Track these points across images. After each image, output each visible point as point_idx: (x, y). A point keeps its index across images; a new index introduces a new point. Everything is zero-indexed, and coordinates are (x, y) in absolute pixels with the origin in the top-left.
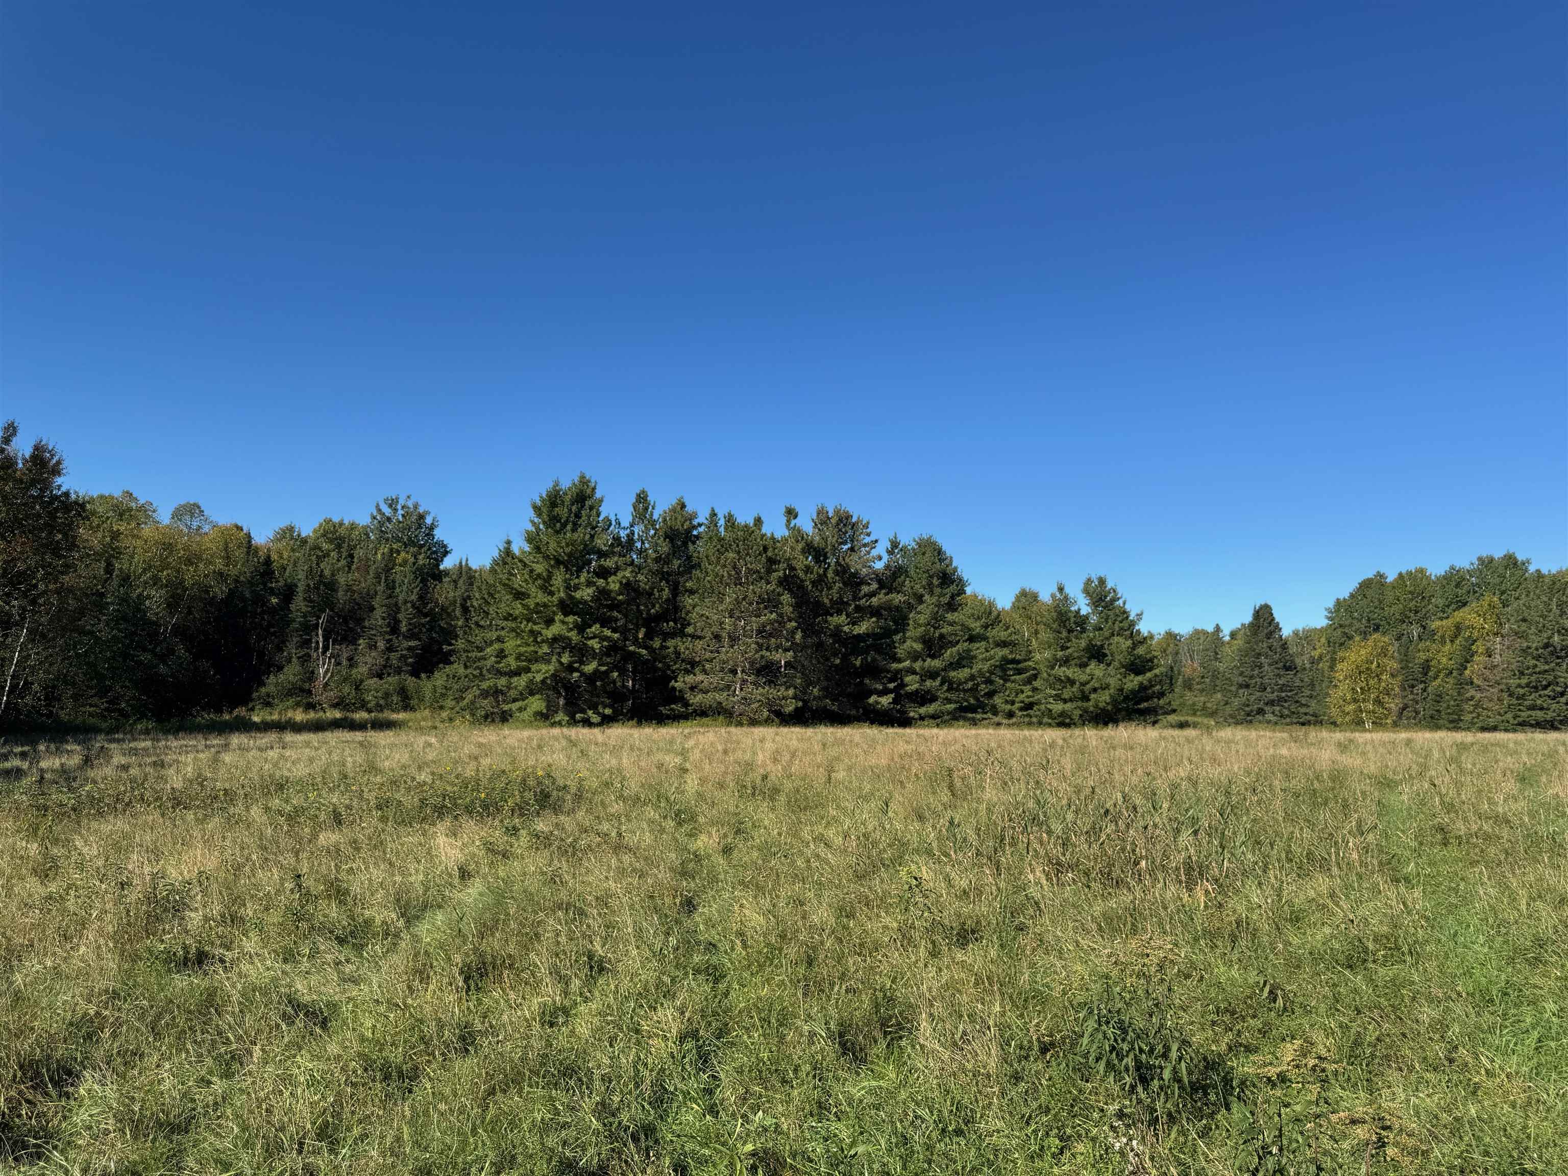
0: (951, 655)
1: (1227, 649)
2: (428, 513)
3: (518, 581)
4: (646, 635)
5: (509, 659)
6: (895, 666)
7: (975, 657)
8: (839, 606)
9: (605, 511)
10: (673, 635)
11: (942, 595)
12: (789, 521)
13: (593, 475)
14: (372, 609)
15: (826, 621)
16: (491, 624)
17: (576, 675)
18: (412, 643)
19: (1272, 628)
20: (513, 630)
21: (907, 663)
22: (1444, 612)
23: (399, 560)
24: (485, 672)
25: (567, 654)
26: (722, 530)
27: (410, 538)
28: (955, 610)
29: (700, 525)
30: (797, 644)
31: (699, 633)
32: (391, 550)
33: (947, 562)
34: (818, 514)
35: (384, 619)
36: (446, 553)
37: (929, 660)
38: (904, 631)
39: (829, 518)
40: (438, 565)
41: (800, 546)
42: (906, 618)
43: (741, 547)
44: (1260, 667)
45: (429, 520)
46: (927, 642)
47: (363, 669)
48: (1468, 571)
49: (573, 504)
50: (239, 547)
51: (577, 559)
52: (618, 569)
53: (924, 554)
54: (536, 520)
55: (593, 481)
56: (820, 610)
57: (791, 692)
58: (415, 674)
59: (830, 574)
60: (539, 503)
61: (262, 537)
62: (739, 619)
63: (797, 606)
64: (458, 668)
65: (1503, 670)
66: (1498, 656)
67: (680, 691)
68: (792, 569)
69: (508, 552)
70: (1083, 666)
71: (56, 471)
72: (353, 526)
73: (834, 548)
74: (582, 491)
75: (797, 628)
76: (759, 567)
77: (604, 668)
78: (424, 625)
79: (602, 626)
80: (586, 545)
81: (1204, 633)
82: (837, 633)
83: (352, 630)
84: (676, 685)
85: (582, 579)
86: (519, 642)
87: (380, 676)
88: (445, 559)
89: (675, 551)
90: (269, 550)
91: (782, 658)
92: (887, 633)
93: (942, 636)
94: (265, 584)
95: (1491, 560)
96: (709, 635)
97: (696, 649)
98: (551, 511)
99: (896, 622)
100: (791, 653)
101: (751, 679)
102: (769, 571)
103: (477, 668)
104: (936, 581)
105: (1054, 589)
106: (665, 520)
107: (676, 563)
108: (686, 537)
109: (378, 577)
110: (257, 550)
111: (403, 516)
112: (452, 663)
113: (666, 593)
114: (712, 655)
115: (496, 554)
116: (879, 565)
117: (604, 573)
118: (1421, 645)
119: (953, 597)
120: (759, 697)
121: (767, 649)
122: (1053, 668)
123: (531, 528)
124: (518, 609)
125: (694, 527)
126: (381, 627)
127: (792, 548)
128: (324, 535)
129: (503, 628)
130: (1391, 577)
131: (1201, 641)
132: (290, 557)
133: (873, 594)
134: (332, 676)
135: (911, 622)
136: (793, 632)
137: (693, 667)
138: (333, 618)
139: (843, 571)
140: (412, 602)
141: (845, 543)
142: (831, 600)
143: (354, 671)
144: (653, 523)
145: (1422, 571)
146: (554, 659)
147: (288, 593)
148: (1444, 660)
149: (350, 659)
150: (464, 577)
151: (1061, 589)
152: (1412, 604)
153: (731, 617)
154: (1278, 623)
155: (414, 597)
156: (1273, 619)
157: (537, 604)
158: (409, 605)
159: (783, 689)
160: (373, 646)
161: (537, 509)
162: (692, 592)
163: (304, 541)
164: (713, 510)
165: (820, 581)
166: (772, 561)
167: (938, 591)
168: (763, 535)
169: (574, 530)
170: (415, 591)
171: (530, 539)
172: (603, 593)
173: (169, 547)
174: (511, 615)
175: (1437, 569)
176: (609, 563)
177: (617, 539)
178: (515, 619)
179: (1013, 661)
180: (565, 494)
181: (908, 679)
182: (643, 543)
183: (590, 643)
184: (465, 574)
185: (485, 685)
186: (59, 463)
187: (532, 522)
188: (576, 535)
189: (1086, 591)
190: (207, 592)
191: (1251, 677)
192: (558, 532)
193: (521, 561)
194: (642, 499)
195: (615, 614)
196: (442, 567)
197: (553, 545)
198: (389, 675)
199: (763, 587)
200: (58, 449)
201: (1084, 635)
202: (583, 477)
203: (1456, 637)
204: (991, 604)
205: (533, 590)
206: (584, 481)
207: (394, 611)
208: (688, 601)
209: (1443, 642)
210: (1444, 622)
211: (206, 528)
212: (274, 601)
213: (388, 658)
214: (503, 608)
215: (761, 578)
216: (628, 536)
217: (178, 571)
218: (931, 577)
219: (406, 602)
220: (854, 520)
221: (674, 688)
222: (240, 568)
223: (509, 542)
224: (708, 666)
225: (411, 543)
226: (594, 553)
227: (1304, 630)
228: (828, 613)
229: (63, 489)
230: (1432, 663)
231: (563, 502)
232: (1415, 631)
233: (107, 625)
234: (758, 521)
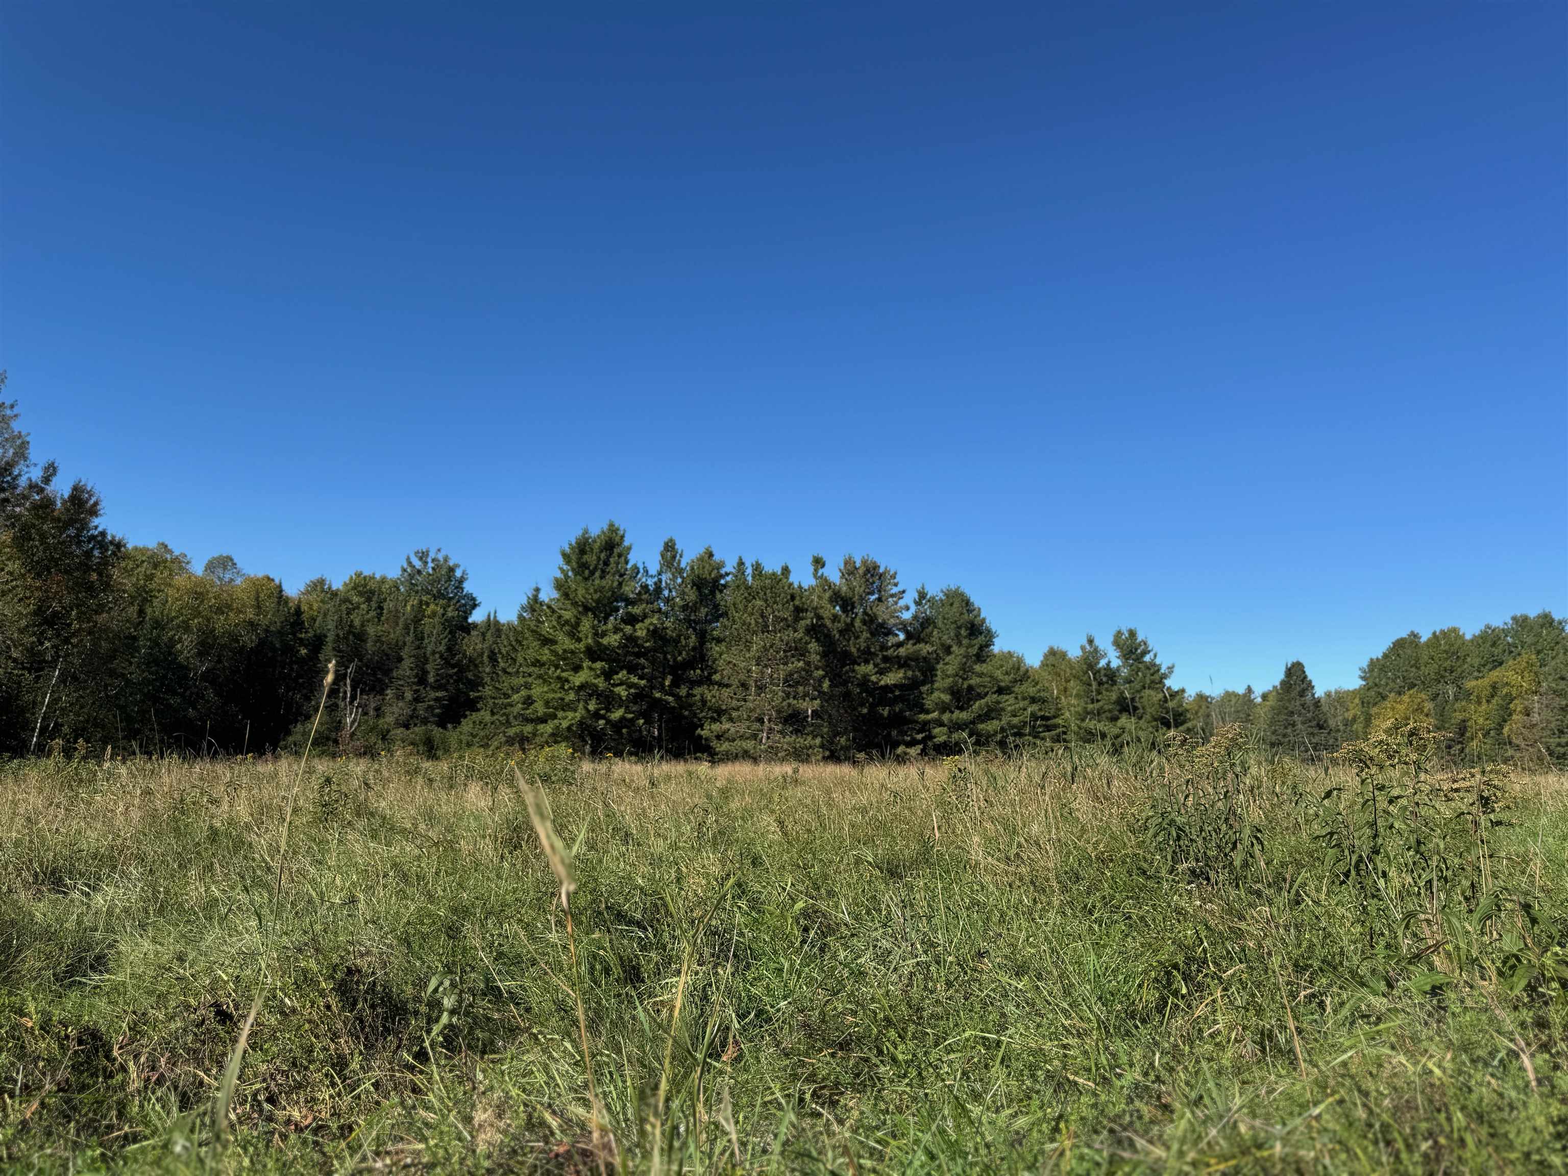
0: (980, 708)
1: (1258, 710)
2: (457, 566)
3: (547, 628)
4: (672, 682)
5: (536, 704)
6: (922, 717)
7: (1003, 709)
8: (867, 656)
9: (634, 558)
10: (699, 683)
11: (970, 646)
12: (816, 570)
13: (622, 524)
14: (400, 659)
15: (854, 671)
16: (518, 672)
17: (602, 722)
18: (440, 694)
19: (1305, 685)
20: (540, 677)
21: (935, 715)
22: (1479, 671)
23: (429, 612)
24: (511, 718)
25: (593, 702)
26: (750, 578)
27: (439, 591)
28: (984, 661)
29: (727, 574)
30: (824, 693)
31: (726, 681)
32: (421, 602)
33: (975, 613)
34: (846, 564)
35: (411, 669)
36: (475, 606)
37: (957, 712)
38: (932, 682)
39: (856, 568)
40: (466, 618)
41: (827, 595)
42: (933, 669)
43: (769, 595)
44: (1293, 725)
45: (458, 573)
46: (955, 693)
47: (390, 719)
48: (1503, 630)
49: (601, 551)
50: (269, 597)
51: (604, 606)
52: (645, 616)
53: (952, 605)
54: (565, 567)
55: (622, 528)
56: (846, 658)
57: (818, 741)
58: (442, 724)
59: (858, 623)
60: (568, 550)
61: (293, 589)
62: (766, 666)
63: (824, 655)
64: (485, 715)
65: (1542, 729)
66: (1536, 715)
67: (706, 739)
68: (819, 617)
69: (536, 599)
70: (1115, 719)
71: (93, 511)
72: (383, 580)
73: (861, 598)
74: (610, 539)
75: (824, 677)
76: (786, 615)
77: (630, 716)
78: (451, 676)
79: (629, 673)
80: (614, 592)
81: (1236, 695)
82: (864, 682)
83: (380, 681)
84: (702, 733)
85: (610, 626)
86: (546, 689)
87: (407, 726)
88: (474, 612)
89: (703, 599)
90: (300, 601)
91: (809, 707)
92: (914, 685)
93: (970, 688)
94: (294, 634)
95: (1525, 619)
96: (735, 682)
97: (723, 697)
98: (580, 559)
99: (924, 673)
100: (818, 701)
101: (779, 727)
102: (797, 619)
103: (504, 714)
104: (963, 632)
105: (1084, 642)
106: (692, 569)
107: (704, 611)
108: (714, 586)
109: (407, 628)
110: (287, 601)
111: (433, 569)
112: (478, 710)
113: (693, 640)
114: (739, 704)
115: (524, 601)
116: (907, 616)
117: (632, 620)
118: (1457, 705)
119: (981, 648)
120: (785, 746)
121: (794, 698)
122: (1083, 720)
123: (559, 575)
124: (546, 654)
125: (722, 576)
126: (409, 677)
127: (820, 597)
128: (354, 588)
129: (530, 675)
130: (1425, 636)
131: (1233, 703)
132: (320, 608)
133: (900, 645)
134: (359, 725)
135: (939, 673)
136: (820, 681)
137: (719, 715)
138: (360, 668)
139: (870, 620)
140: (440, 652)
141: (872, 593)
142: (858, 650)
143: (381, 721)
144: (680, 571)
145: (1455, 630)
146: (581, 705)
147: (318, 643)
148: (1481, 721)
149: (377, 709)
150: (493, 629)
151: (1091, 641)
152: (1447, 664)
153: (758, 665)
154: (1310, 682)
155: (442, 648)
156: (1305, 677)
157: (565, 651)
158: (437, 656)
159: (809, 738)
160: (400, 697)
161: (565, 555)
162: (719, 641)
163: (335, 594)
164: (740, 559)
165: (848, 630)
166: (798, 610)
167: (965, 642)
168: (791, 584)
169: (602, 577)
170: (443, 642)
171: (559, 585)
172: (631, 639)
173: (200, 596)
174: (538, 661)
175: (1470, 630)
176: (636, 610)
177: (645, 587)
178: (543, 665)
179: (1044, 718)
180: (594, 541)
181: (937, 731)
182: (670, 591)
183: (617, 690)
184: (493, 626)
185: (511, 732)
186: (96, 504)
187: (561, 569)
188: (604, 583)
189: (1117, 643)
190: (238, 641)
191: (1285, 736)
192: (586, 579)
193: (549, 607)
194: (670, 547)
195: (642, 661)
196: (470, 620)
197: (581, 592)
198: (415, 725)
199: (791, 635)
200: (96, 490)
201: (1115, 688)
202: (611, 525)
203: (1493, 696)
204: (1020, 661)
205: (561, 637)
206: (613, 529)
207: (421, 662)
208: (716, 649)
209: (1479, 703)
210: (1480, 681)
211: (238, 581)
212: (304, 651)
213: (415, 709)
214: (531, 654)
215: (788, 626)
216: (655, 584)
217: (208, 620)
218: (959, 627)
219: (434, 653)
220: (881, 570)
221: (700, 737)
222: (270, 618)
223: (537, 590)
224: (735, 714)
225: (440, 595)
226: (622, 600)
227: (1336, 692)
228: (855, 662)
229: (100, 529)
230: (1469, 724)
231: (592, 549)
232: (1451, 691)
233: (138, 667)
234: (786, 571)
